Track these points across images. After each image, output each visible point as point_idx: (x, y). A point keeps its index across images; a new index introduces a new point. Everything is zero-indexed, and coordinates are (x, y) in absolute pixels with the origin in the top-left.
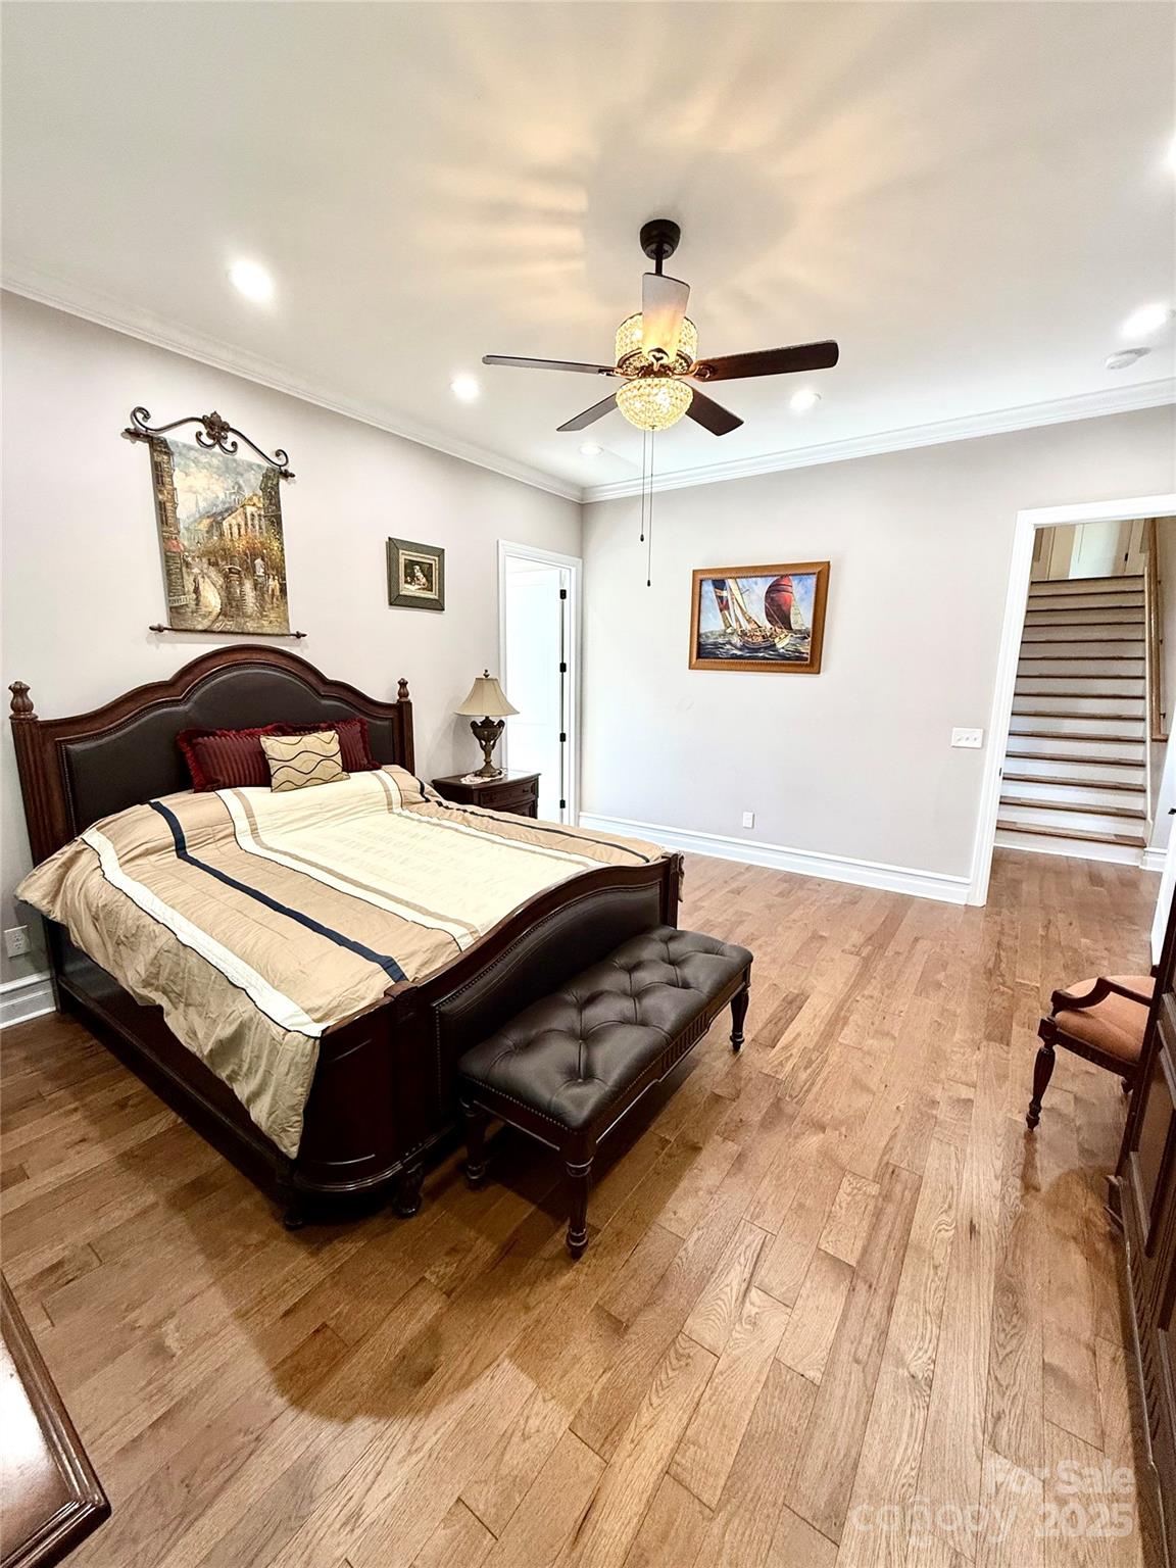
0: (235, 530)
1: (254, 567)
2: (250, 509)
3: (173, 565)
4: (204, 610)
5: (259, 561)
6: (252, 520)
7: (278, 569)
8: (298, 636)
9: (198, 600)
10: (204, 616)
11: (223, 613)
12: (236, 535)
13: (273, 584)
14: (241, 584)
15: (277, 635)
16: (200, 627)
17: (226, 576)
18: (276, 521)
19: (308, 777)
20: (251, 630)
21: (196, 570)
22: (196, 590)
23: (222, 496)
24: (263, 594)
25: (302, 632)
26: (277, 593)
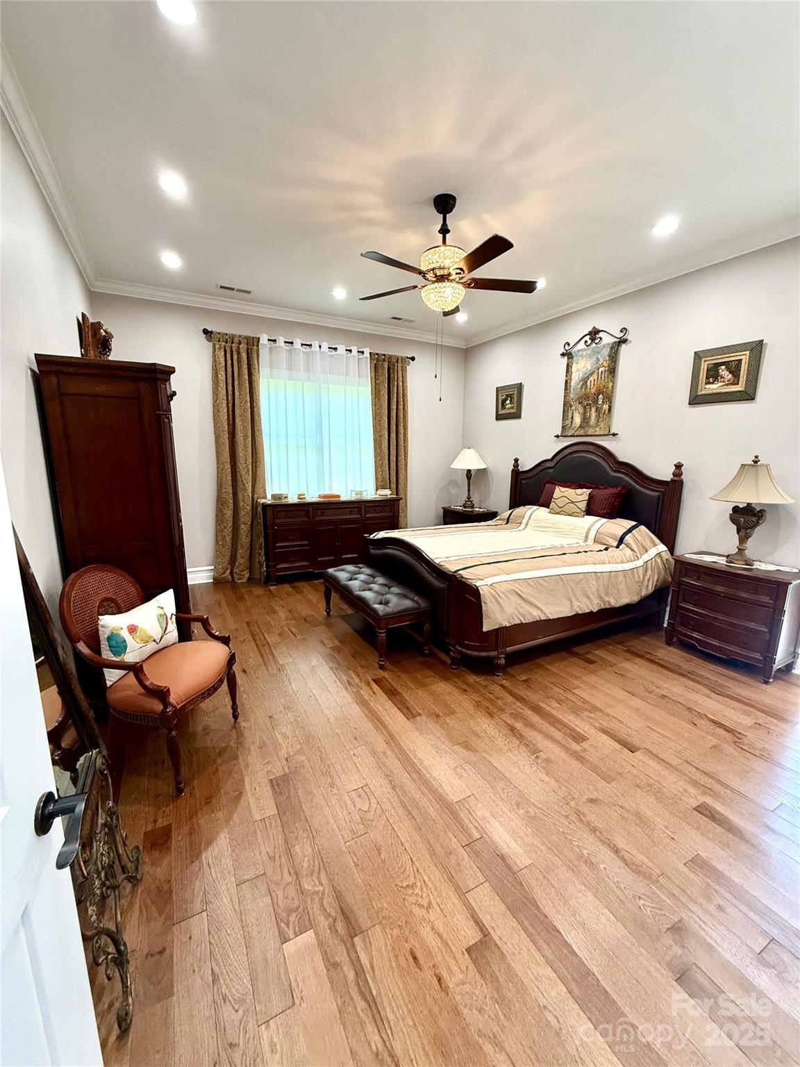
0: (592, 383)
1: (598, 399)
2: (601, 369)
3: (567, 405)
4: (573, 426)
5: (601, 396)
6: (601, 375)
7: (609, 399)
8: (614, 435)
9: (572, 422)
10: (573, 429)
11: (580, 427)
12: (592, 386)
13: (606, 407)
14: (591, 410)
15: (602, 435)
16: (570, 434)
17: (585, 408)
18: (612, 371)
19: (561, 509)
20: (590, 434)
21: (573, 408)
22: (572, 418)
23: (589, 368)
24: (599, 413)
25: (616, 432)
26: (607, 412)
